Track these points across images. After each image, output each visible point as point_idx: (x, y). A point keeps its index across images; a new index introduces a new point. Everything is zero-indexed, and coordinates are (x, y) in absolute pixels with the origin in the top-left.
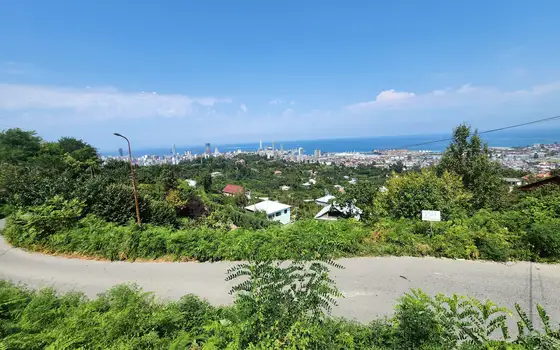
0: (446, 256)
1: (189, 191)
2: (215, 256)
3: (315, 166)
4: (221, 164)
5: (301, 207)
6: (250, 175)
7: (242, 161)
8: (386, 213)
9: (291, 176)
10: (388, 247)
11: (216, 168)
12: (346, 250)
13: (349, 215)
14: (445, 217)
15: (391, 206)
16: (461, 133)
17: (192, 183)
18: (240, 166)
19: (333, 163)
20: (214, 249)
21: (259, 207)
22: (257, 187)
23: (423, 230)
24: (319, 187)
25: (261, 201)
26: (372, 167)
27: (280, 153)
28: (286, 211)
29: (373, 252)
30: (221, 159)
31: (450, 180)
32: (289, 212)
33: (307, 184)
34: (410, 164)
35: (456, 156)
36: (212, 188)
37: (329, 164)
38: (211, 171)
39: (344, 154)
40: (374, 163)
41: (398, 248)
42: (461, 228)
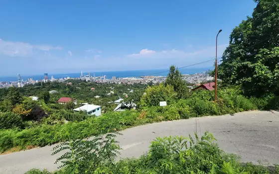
0: (169, 120)
1: (33, 103)
2: (52, 141)
3: (113, 85)
4: (56, 85)
5: (107, 106)
6: (77, 91)
7: (70, 83)
8: (146, 105)
9: (101, 91)
10: (147, 120)
11: (53, 88)
12: (129, 125)
13: (130, 107)
14: (168, 104)
15: (148, 101)
16: (172, 69)
17: (35, 98)
18: (69, 86)
19: (122, 83)
20: (51, 137)
21: (82, 108)
22: (81, 98)
23: (160, 110)
24: (115, 95)
25: (83, 105)
26: (140, 84)
27: (93, 78)
28: (98, 109)
29: (141, 123)
30: (55, 83)
31: (170, 88)
32: (100, 110)
33: (109, 94)
34: (155, 82)
35: (171, 78)
36: (50, 100)
37: (120, 83)
38: (49, 90)
39: (127, 78)
40: (141, 82)
41: (151, 120)
42: (174, 108)
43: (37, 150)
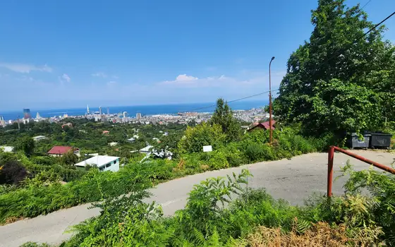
0: (215, 169)
1: (5, 157)
3: (137, 125)
4: (45, 128)
5: (128, 157)
6: (79, 136)
7: (69, 124)
8: (185, 151)
9: (117, 135)
10: (187, 170)
11: (39, 132)
12: (161, 178)
13: (164, 157)
14: (214, 147)
15: (188, 146)
16: (220, 103)
17: (8, 149)
18: (67, 129)
19: (151, 122)
21: (89, 162)
22: (87, 146)
23: (204, 158)
24: (141, 140)
25: (91, 157)
26: (177, 124)
27: (107, 116)
28: (115, 162)
29: (179, 176)
30: (43, 123)
31: (217, 129)
32: (118, 163)
33: (132, 139)
34: (199, 121)
35: (219, 115)
36: (35, 151)
37: (148, 123)
38: (33, 135)
39: (158, 116)
40: (178, 121)
41: (192, 170)
42: (221, 154)
43: (25, 222)
